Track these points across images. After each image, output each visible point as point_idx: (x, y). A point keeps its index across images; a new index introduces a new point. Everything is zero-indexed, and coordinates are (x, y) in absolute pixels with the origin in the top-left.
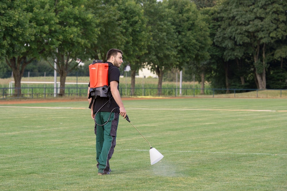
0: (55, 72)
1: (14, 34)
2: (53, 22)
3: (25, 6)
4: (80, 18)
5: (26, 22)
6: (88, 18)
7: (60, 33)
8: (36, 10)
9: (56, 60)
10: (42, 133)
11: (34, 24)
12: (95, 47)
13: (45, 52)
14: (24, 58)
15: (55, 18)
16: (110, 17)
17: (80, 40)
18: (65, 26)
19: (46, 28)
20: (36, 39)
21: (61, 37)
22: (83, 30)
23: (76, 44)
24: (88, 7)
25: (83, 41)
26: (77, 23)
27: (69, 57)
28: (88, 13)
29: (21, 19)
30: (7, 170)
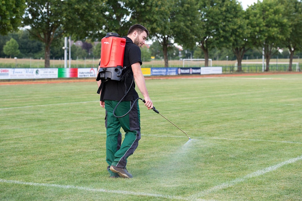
0: (263, 57)
1: (237, 34)
2: (261, 25)
3: (244, 16)
4: (279, 22)
5: (245, 26)
6: (284, 22)
7: (266, 32)
8: (251, 18)
9: (264, 49)
10: (251, 94)
11: (250, 27)
12: (288, 40)
13: (257, 44)
14: (244, 48)
15: (263, 23)
16: (298, 21)
17: (279, 36)
18: (269, 27)
19: (258, 29)
20: (251, 36)
21: (267, 34)
22: (280, 30)
23: (276, 38)
24: (284, 15)
25: (280, 37)
26: (277, 25)
27: (272, 46)
28: (284, 19)
29: (242, 24)
30: (226, 117)
